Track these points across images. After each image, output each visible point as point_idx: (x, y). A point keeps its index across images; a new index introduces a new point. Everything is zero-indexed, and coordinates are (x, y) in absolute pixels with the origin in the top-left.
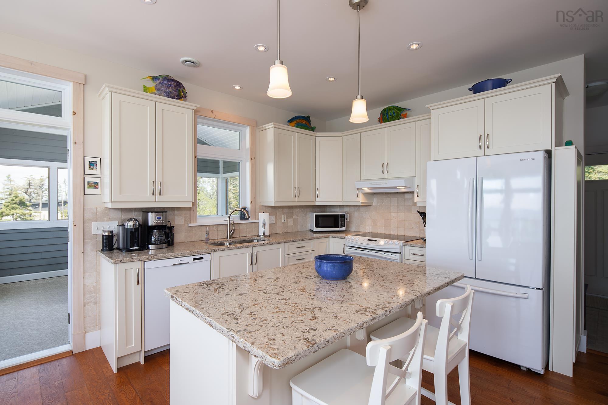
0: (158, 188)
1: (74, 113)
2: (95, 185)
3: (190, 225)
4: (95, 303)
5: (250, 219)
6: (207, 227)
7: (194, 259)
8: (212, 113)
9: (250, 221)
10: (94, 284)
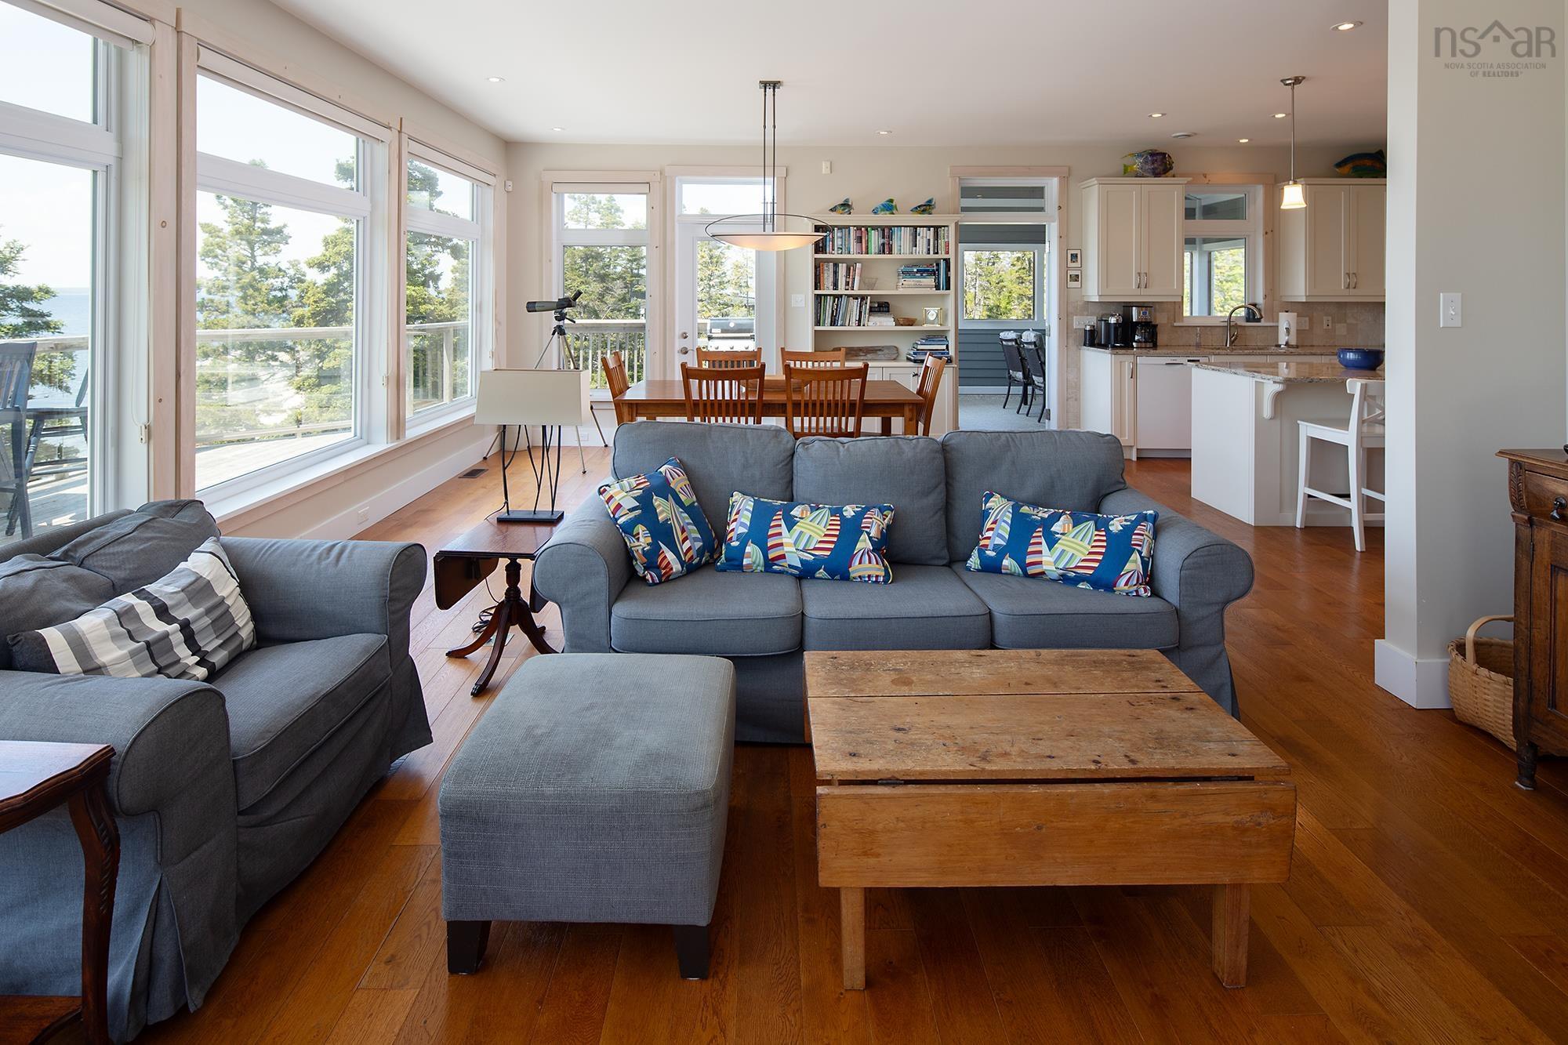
0: (1144, 279)
1: (1060, 207)
2: (1076, 278)
3: (1175, 324)
4: (1076, 400)
5: (1262, 320)
6: (1198, 329)
7: (1189, 361)
8: (1205, 177)
9: (1263, 323)
10: (1076, 380)
